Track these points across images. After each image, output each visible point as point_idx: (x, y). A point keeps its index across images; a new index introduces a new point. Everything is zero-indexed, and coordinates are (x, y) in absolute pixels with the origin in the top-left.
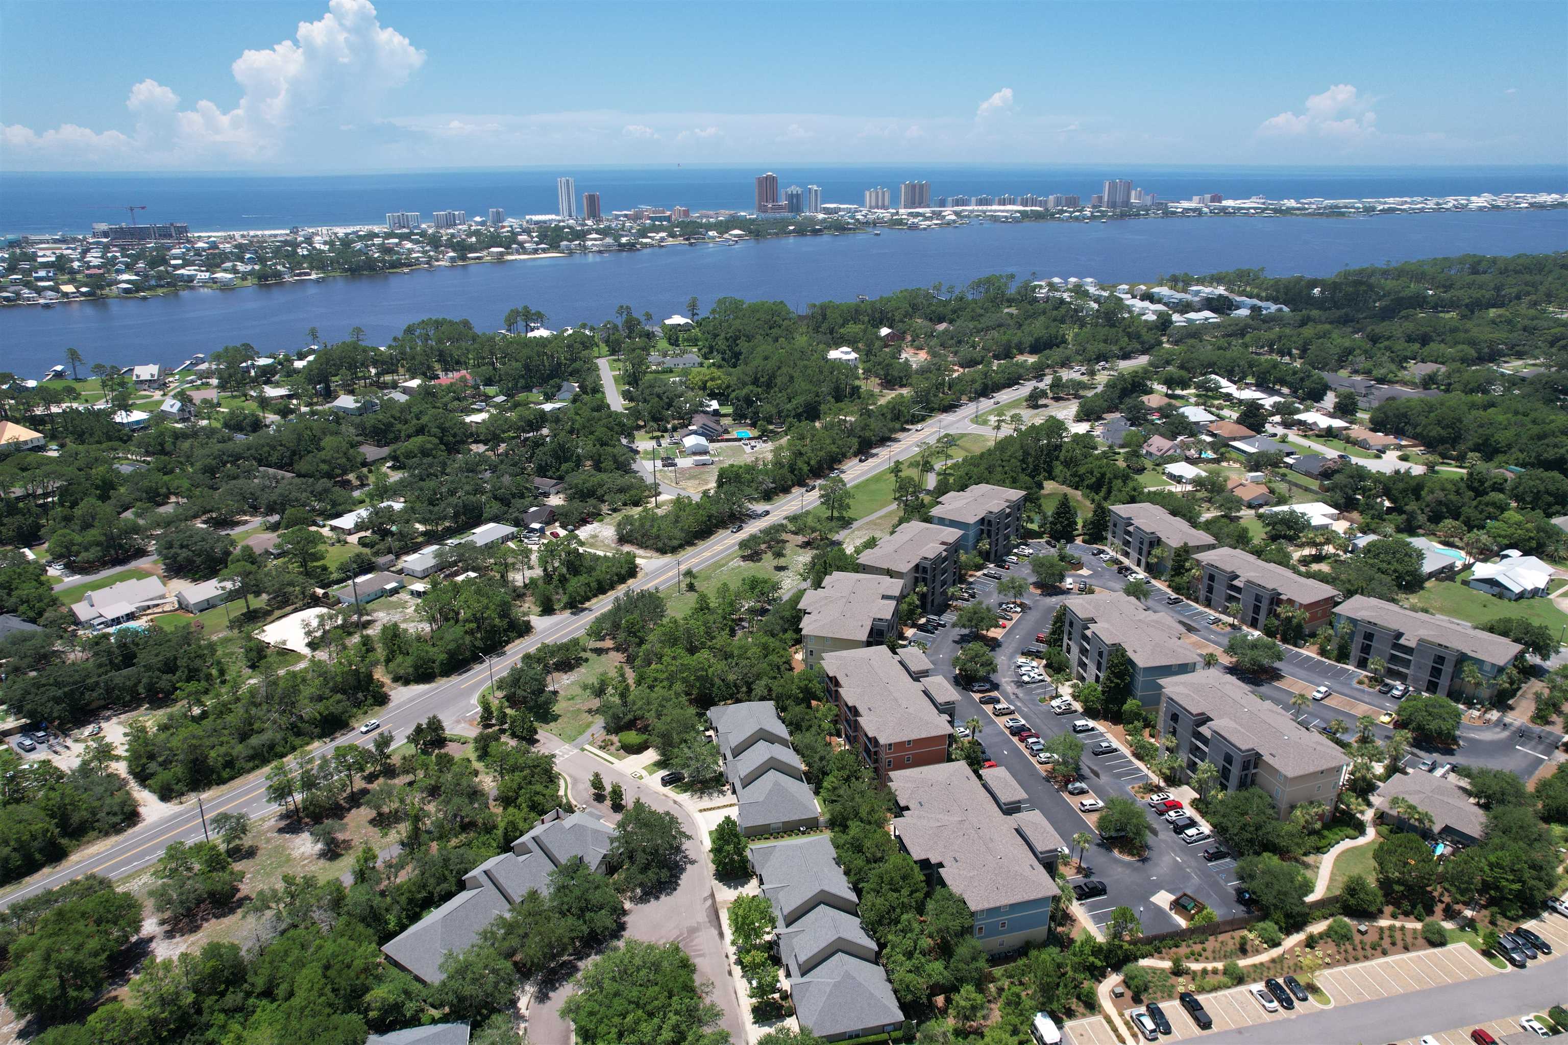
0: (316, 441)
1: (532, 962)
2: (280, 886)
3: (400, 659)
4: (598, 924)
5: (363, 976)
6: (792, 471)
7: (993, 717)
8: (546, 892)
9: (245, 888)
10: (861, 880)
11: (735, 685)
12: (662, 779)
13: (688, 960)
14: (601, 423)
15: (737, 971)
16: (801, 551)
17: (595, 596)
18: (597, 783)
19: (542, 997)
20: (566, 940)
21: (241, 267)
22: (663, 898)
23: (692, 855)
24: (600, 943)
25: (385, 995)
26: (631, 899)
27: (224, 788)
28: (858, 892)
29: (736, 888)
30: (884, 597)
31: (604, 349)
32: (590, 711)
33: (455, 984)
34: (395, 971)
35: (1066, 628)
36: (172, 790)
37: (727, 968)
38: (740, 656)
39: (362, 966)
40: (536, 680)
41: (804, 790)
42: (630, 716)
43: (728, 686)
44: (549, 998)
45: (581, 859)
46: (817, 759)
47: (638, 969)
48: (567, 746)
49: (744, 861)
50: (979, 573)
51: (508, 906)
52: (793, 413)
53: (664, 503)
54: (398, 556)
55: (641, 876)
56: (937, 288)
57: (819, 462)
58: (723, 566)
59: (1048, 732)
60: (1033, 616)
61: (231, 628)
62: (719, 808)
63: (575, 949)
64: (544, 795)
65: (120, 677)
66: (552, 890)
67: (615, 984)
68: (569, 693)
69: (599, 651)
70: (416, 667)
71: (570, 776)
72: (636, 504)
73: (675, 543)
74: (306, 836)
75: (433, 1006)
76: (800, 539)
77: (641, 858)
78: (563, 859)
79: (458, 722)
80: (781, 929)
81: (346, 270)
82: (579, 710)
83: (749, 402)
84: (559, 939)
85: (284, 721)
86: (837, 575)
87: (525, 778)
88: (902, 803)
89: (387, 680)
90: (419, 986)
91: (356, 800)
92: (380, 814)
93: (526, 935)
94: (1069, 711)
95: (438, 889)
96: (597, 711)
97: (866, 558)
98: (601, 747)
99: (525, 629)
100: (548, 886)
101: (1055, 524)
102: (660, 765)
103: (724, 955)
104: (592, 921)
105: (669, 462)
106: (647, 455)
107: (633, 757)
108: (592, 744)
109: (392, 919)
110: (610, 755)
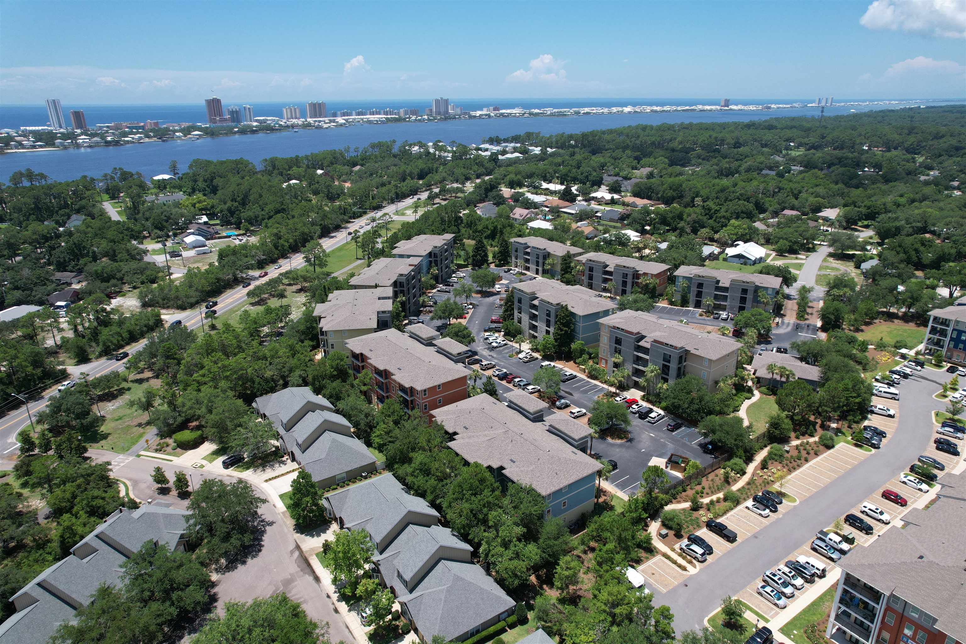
4: (188, 601)
8: (120, 585)
11: (273, 380)
12: (224, 462)
15: (343, 607)
16: (297, 295)
17: (127, 343)
18: (160, 478)
20: (153, 628)
22: (250, 561)
23: (268, 517)
24: (191, 621)
26: (217, 570)
29: (319, 535)
30: (379, 299)
31: (106, 197)
32: (140, 425)
35: (516, 304)
37: (332, 607)
40: (80, 404)
41: (358, 445)
42: (180, 420)
45: (156, 544)
48: (121, 456)
49: (322, 510)
50: (434, 291)
51: (74, 613)
53: (177, 279)
55: (225, 545)
60: (481, 310)
62: (283, 475)
63: (165, 635)
64: (103, 498)
66: (127, 581)
68: (116, 415)
69: (140, 381)
71: (130, 479)
72: (153, 281)
76: (295, 288)
77: (222, 529)
78: (135, 547)
80: (377, 556)
82: (128, 426)
83: (232, 212)
84: (146, 628)
86: (336, 293)
87: (79, 486)
88: (451, 431)
94: (533, 359)
96: (149, 423)
97: (353, 282)
98: (156, 451)
99: (64, 375)
100: (122, 578)
102: (217, 453)
103: (325, 596)
104: (180, 599)
105: (175, 254)
106: (155, 252)
107: (191, 452)
108: (148, 449)
110: (168, 454)
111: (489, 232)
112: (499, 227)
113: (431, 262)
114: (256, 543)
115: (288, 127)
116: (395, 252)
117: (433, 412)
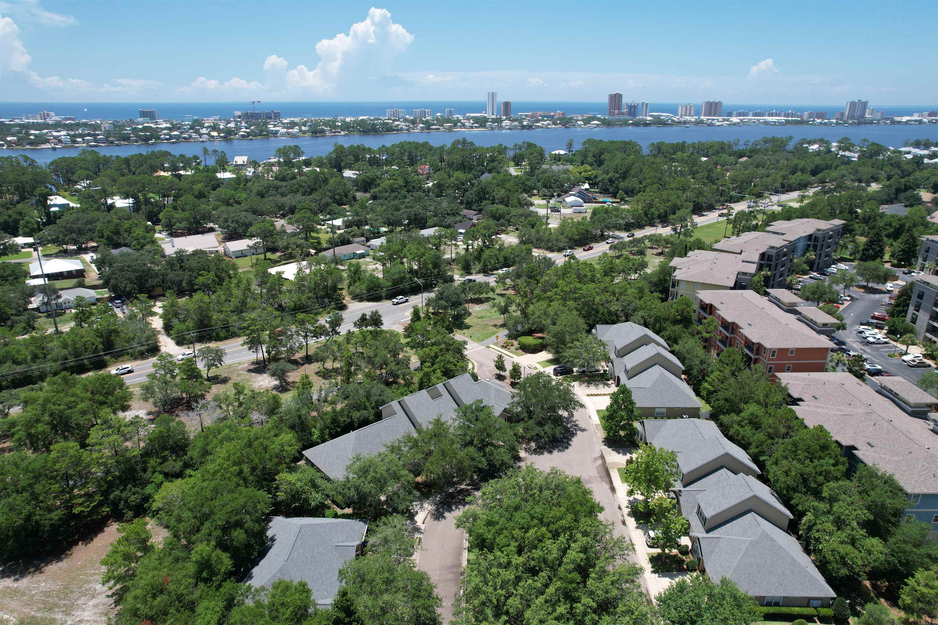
3: (358, 285)
6: (646, 214)
8: (451, 423)
9: (209, 396)
11: (616, 314)
12: (555, 370)
15: (631, 522)
18: (500, 366)
19: (438, 516)
21: (303, 128)
22: (555, 452)
23: (581, 425)
25: (294, 482)
26: (526, 450)
29: (625, 453)
30: (745, 262)
31: (512, 163)
32: (495, 326)
33: (357, 481)
35: (914, 298)
36: (184, 339)
37: (621, 518)
38: (621, 294)
41: (684, 387)
44: (444, 517)
46: (697, 362)
47: (541, 490)
48: (476, 344)
50: (806, 276)
51: (414, 429)
54: (368, 240)
60: (861, 305)
61: (252, 267)
62: (604, 395)
63: (473, 479)
66: (457, 423)
68: (480, 314)
69: (503, 296)
70: (369, 291)
71: (477, 362)
73: (561, 247)
74: (267, 376)
75: (338, 505)
78: (468, 403)
79: (394, 324)
80: (678, 488)
81: (361, 131)
82: (487, 325)
83: (611, 182)
88: (796, 395)
89: (347, 296)
91: (309, 359)
92: (325, 370)
93: (429, 453)
94: (923, 365)
95: (358, 416)
96: (502, 325)
97: (716, 246)
98: (503, 347)
99: (449, 280)
100: (454, 420)
101: (868, 250)
102: (551, 362)
103: (617, 507)
104: (492, 454)
105: (555, 210)
106: (539, 206)
107: (529, 355)
108: (496, 344)
109: (316, 434)
110: (511, 352)
111: (892, 230)
112: (907, 225)
113: (809, 246)
114: (565, 441)
115: (680, 122)
116: (768, 229)
117: (778, 374)
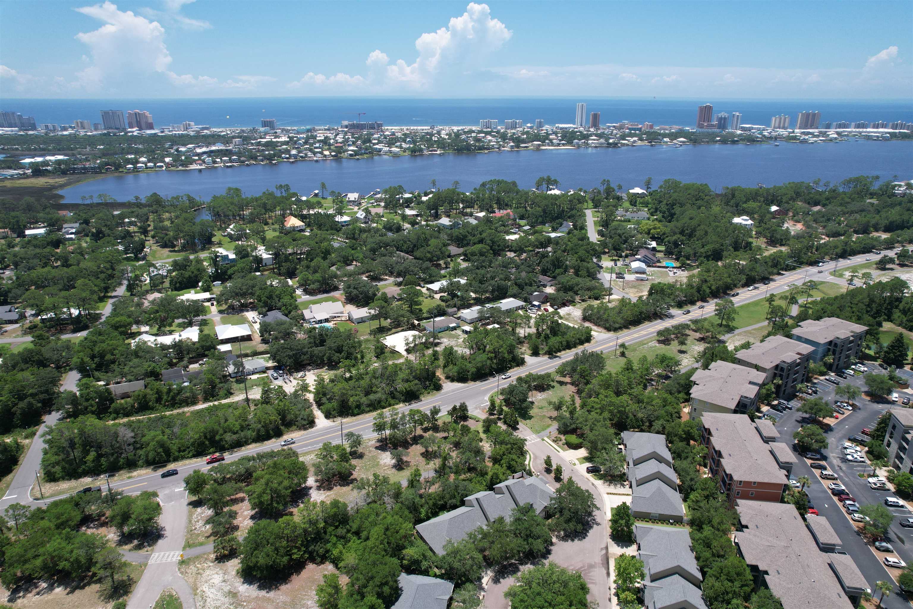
0: (426, 240)
1: (494, 559)
2: (371, 478)
3: (451, 367)
4: (535, 547)
5: (403, 540)
6: (699, 291)
7: (820, 478)
8: (508, 520)
9: (356, 474)
10: (707, 566)
11: (642, 421)
12: (587, 468)
13: (585, 585)
14: (583, 248)
15: (615, 600)
16: (697, 343)
17: (564, 350)
18: (548, 462)
19: (496, 580)
20: (515, 551)
21: (404, 145)
22: (576, 541)
23: (598, 520)
24: (534, 558)
25: (412, 554)
26: (557, 537)
27: (354, 418)
28: (704, 574)
29: (622, 547)
30: (750, 383)
31: (591, 204)
32: (550, 418)
33: (450, 560)
34: (419, 542)
35: (889, 429)
36: (330, 414)
37: (609, 596)
38: (648, 403)
39: (404, 534)
40: (523, 393)
41: (676, 497)
42: (573, 426)
43: (637, 420)
44: (500, 582)
45: (532, 505)
46: (688, 479)
47: (554, 583)
48: (534, 436)
49: (630, 532)
50: (822, 378)
51: (486, 522)
52: (704, 255)
53: (613, 300)
54: (459, 309)
55: (566, 525)
56: (817, 183)
57: (718, 288)
58: (645, 344)
59: (864, 500)
60: (860, 415)
61: (370, 334)
62: (619, 494)
63: (520, 557)
64: (516, 462)
65: (317, 350)
66: (512, 519)
67: (539, 587)
68: (540, 404)
69: (561, 383)
70: (459, 373)
71: (533, 454)
72: (597, 299)
73: (617, 326)
74: (388, 453)
75: (437, 568)
76: (698, 335)
77: (567, 515)
78: (522, 503)
79: (476, 408)
80: (647, 582)
81: (455, 150)
82: (544, 416)
83: (676, 244)
84: (512, 550)
85: (387, 389)
86: (719, 362)
87: (507, 449)
88: (744, 523)
89: (442, 377)
90: (431, 554)
91: (416, 440)
92: (427, 451)
93: (493, 542)
94: (883, 489)
95: (450, 501)
96: (555, 419)
97: (741, 355)
98: (553, 441)
99: (521, 362)
100: (510, 516)
101: (889, 353)
103: (608, 588)
104: (532, 544)
105: (620, 276)
106: (607, 270)
107: (572, 451)
108: (549, 437)
109: (423, 512)
110: (559, 446)
113: (829, 350)
114: (584, 532)
116: (795, 331)
117: (738, 501)
